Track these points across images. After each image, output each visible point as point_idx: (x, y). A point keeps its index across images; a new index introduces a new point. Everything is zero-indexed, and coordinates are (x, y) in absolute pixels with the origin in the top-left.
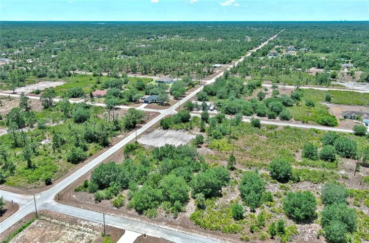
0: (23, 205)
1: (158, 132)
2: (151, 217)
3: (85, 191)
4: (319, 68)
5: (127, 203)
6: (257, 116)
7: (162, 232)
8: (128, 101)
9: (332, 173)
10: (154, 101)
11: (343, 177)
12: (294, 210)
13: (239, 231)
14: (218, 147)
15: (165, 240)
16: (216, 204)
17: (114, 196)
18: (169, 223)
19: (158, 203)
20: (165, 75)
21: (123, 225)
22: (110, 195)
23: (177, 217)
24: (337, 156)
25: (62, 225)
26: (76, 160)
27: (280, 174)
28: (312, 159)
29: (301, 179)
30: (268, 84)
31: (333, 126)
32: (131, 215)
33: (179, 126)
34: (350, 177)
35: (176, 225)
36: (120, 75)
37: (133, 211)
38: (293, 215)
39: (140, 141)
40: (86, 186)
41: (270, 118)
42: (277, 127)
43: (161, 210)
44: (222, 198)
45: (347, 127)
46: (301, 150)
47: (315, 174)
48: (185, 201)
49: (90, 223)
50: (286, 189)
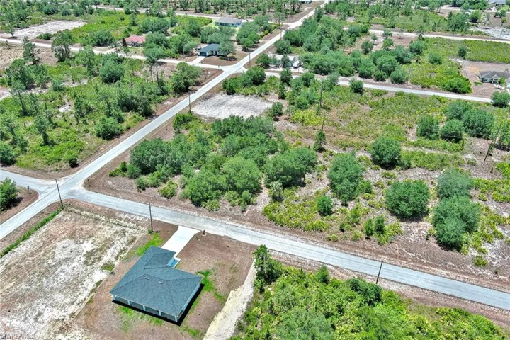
0: (42, 192)
1: (220, 98)
2: (211, 210)
3: (124, 176)
4: (455, 5)
5: (180, 192)
6: (360, 76)
7: (227, 228)
8: (177, 53)
9: (455, 157)
10: (214, 53)
11: (469, 163)
12: (398, 205)
13: (325, 229)
14: (303, 121)
15: (230, 238)
16: (297, 196)
17: (162, 183)
18: (235, 218)
19: (220, 193)
20: (230, 13)
21: (175, 220)
22: (157, 181)
23: (245, 211)
24: (464, 134)
25: (96, 219)
26: (109, 135)
27: (384, 158)
28: (430, 138)
29: (413, 165)
30: (378, 29)
31: (464, 93)
32: (186, 208)
33: (247, 90)
34: (478, 162)
35: (245, 221)
36: (165, 13)
37: (188, 202)
38: (397, 211)
39: (197, 110)
40: (124, 169)
41: (378, 81)
42: (386, 92)
43: (225, 202)
44: (305, 188)
45: (484, 94)
46: (415, 126)
47: (432, 159)
48: (256, 191)
49: (132, 216)
50: (391, 177)
